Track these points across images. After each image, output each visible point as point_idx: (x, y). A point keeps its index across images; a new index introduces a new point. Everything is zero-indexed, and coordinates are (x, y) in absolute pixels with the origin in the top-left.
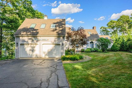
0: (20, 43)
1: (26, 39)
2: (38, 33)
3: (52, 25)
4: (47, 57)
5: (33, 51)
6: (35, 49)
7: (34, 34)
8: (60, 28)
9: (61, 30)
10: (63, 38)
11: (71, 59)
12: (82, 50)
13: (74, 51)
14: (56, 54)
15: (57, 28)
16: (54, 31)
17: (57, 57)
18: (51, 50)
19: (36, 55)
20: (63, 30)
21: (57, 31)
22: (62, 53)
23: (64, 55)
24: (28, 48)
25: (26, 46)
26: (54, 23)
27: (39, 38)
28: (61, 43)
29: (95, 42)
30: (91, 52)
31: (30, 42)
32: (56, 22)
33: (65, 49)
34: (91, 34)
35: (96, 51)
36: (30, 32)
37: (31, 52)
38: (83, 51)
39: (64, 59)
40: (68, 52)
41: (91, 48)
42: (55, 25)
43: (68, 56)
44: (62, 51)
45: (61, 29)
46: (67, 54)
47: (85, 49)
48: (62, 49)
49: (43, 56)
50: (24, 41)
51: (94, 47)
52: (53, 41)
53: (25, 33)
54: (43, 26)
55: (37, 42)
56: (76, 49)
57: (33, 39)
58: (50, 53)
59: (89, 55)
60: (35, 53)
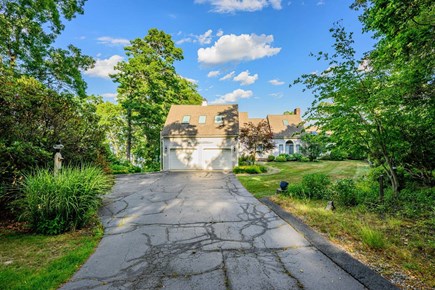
0: (170, 147)
1: (179, 140)
2: (196, 132)
3: (217, 117)
4: (211, 169)
5: (189, 159)
6: (192, 156)
7: (191, 133)
8: (229, 122)
9: (233, 127)
10: (236, 139)
11: (249, 172)
12: (269, 157)
13: (253, 159)
14: (224, 165)
15: (226, 122)
16: (220, 127)
17: (226, 168)
18: (217, 159)
19: (195, 166)
20: (235, 127)
21: (225, 128)
22: (234, 163)
23: (237, 165)
24: (181, 155)
25: (178, 152)
26: (220, 114)
27: (199, 140)
28: (232, 148)
29: (296, 142)
30: (288, 160)
31: (185, 145)
32: (222, 111)
33: (238, 155)
34: (288, 126)
35: (297, 159)
36: (184, 130)
37: (186, 160)
38: (271, 160)
39: (237, 171)
40: (243, 160)
41: (287, 153)
42: (221, 117)
43: (242, 168)
44: (234, 160)
45: (232, 124)
46: (240, 165)
47: (277, 156)
48: (235, 155)
49: (205, 167)
50: (176, 144)
51: (295, 152)
52: (220, 144)
53: (177, 132)
54: (202, 120)
55: (196, 145)
56: (257, 156)
57: (190, 141)
58: (215, 162)
59: (279, 167)
60: (192, 163)
